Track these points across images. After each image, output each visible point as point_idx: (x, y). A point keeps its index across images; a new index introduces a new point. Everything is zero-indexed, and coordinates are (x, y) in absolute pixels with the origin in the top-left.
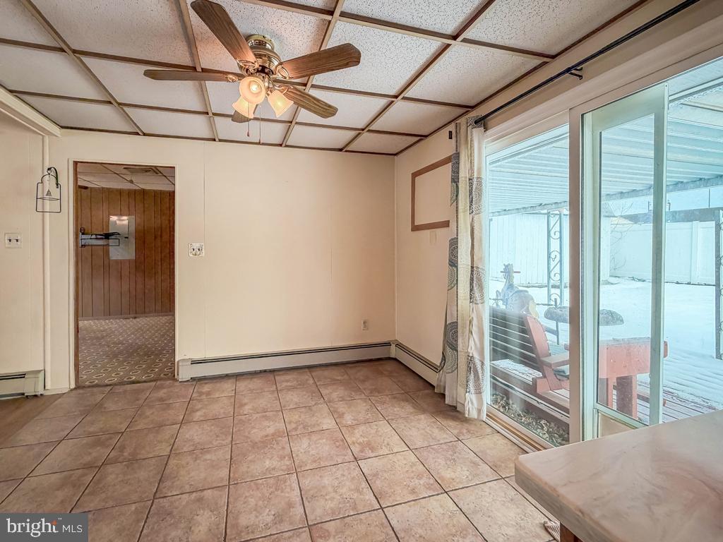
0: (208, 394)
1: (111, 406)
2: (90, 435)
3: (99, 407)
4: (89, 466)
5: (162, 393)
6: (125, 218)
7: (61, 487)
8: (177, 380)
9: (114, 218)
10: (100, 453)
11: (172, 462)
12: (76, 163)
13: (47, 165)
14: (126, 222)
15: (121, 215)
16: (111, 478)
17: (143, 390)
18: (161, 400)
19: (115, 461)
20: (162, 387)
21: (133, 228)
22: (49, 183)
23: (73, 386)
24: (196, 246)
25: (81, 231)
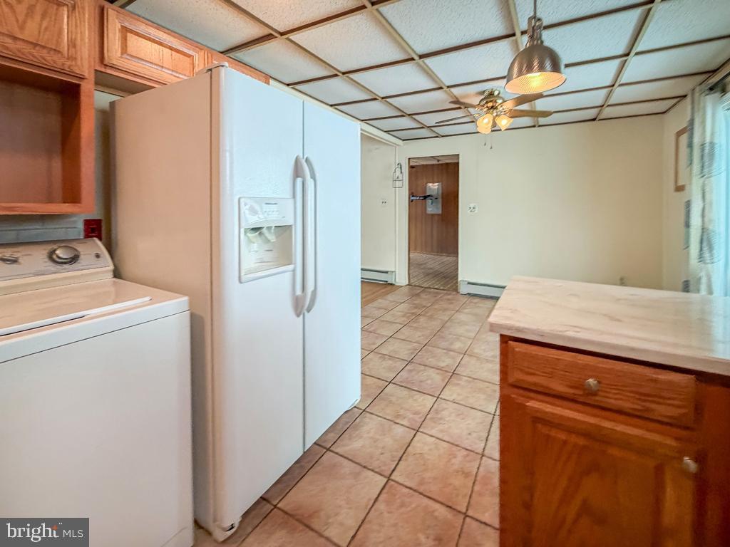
0: (476, 303)
1: (423, 296)
2: (414, 304)
3: (418, 295)
4: (413, 314)
5: (449, 297)
6: (437, 184)
7: (403, 316)
8: (458, 293)
9: (430, 184)
10: (419, 312)
11: (448, 324)
12: (409, 159)
13: (397, 162)
14: (436, 187)
15: (433, 183)
16: (421, 320)
17: (441, 294)
18: (448, 300)
19: (424, 315)
20: (450, 294)
21: (440, 192)
22: (398, 170)
23: (407, 283)
24: (472, 206)
25: (412, 194)
